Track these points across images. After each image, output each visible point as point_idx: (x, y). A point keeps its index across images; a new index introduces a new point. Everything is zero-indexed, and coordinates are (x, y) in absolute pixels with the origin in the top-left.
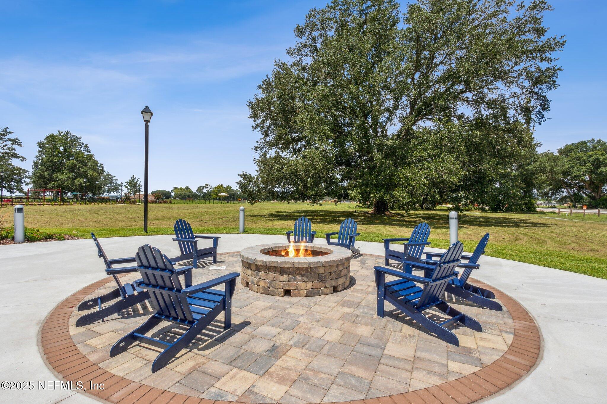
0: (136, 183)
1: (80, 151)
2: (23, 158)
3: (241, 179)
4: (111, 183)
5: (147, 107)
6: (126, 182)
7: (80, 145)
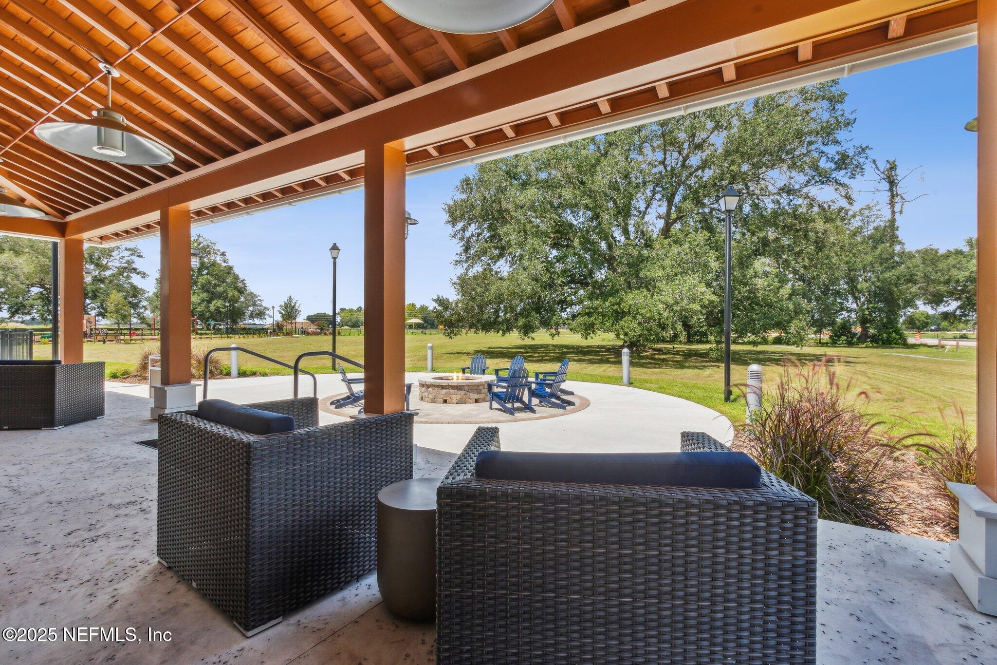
0: (294, 307)
1: (215, 261)
2: (144, 274)
3: (436, 305)
4: (254, 305)
5: (335, 244)
6: (281, 306)
7: (216, 253)
